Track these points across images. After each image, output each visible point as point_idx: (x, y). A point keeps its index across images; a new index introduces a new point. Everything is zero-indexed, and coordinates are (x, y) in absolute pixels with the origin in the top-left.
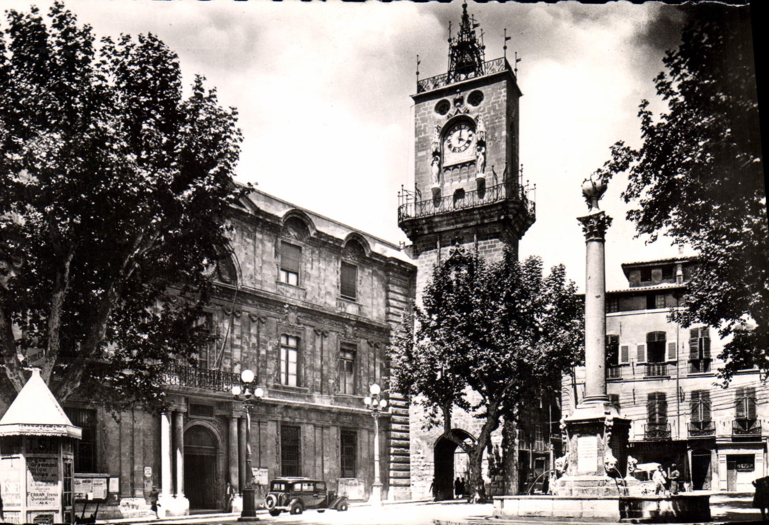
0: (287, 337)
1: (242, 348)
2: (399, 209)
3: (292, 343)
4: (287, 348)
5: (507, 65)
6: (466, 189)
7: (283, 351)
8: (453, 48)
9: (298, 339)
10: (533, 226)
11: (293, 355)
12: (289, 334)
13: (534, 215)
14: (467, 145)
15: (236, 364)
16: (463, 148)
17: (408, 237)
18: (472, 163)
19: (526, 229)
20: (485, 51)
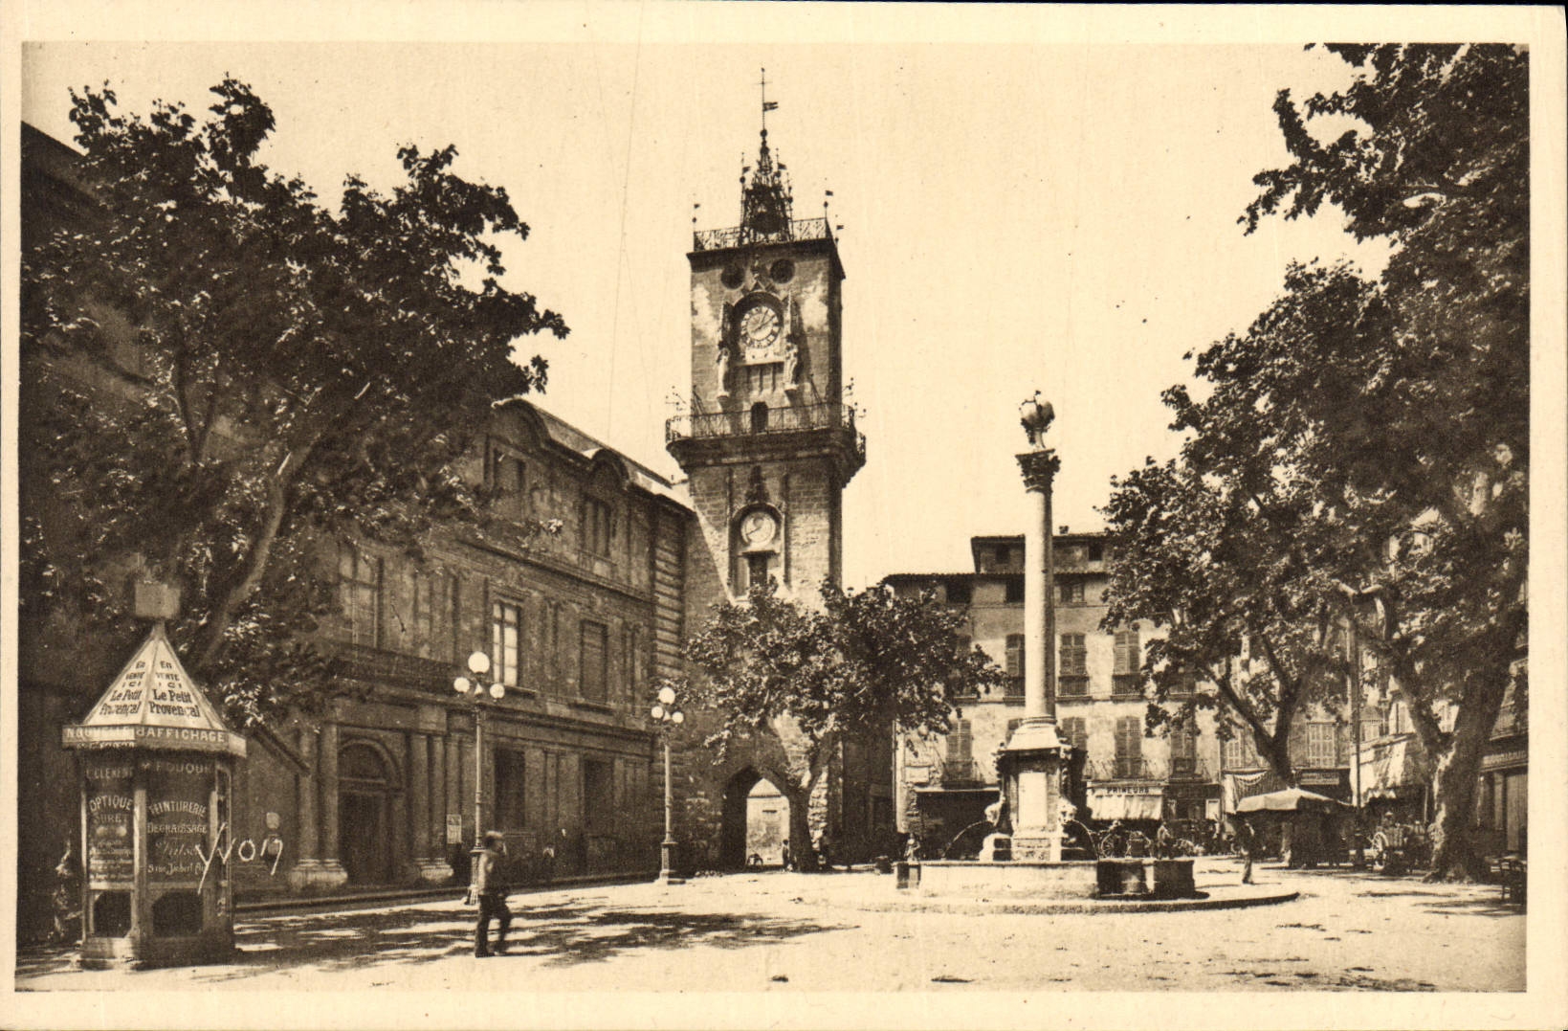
0: (503, 606)
1: (431, 619)
2: (668, 423)
3: (510, 616)
4: (502, 622)
5: (828, 231)
6: (771, 404)
7: (497, 628)
8: (747, 192)
9: (519, 611)
10: (863, 470)
11: (511, 635)
12: (506, 601)
13: (864, 454)
14: (771, 338)
15: (422, 644)
16: (764, 343)
17: (682, 467)
18: (778, 367)
19: (853, 474)
20: (793, 205)
